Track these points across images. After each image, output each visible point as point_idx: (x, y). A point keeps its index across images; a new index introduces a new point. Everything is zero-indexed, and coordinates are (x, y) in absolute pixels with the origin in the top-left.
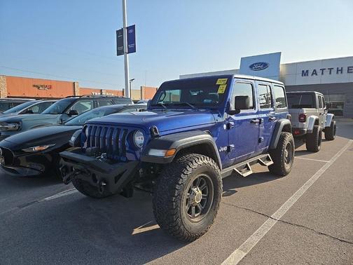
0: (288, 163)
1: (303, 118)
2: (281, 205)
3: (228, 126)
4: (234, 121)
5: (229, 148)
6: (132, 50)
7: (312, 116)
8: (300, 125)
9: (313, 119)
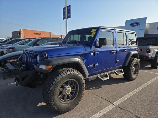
0: (135, 74)
1: (149, 51)
2: (122, 97)
3: (94, 54)
4: (99, 51)
5: (94, 65)
6: (69, 17)
7: (155, 50)
8: (147, 54)
9: (155, 51)
